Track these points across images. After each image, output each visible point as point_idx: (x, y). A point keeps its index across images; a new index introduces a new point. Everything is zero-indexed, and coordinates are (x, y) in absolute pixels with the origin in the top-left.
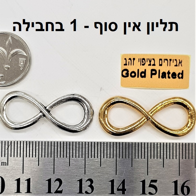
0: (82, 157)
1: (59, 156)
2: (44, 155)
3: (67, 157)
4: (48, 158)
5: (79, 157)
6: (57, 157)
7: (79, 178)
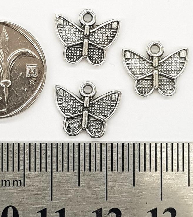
0: (156, 171)
1: (115, 168)
2: (89, 167)
3: (128, 171)
4: (97, 172)
5: (150, 171)
6: (112, 170)
7: (151, 208)
